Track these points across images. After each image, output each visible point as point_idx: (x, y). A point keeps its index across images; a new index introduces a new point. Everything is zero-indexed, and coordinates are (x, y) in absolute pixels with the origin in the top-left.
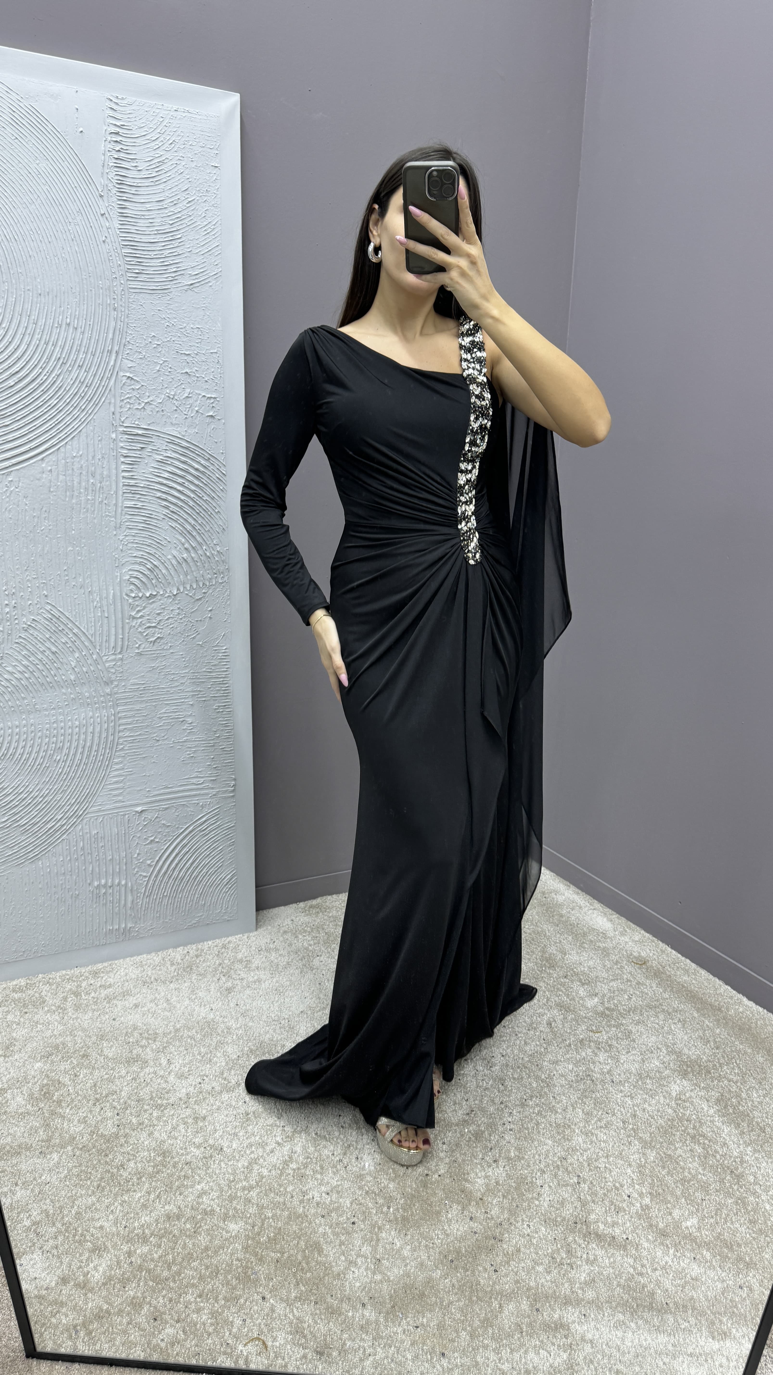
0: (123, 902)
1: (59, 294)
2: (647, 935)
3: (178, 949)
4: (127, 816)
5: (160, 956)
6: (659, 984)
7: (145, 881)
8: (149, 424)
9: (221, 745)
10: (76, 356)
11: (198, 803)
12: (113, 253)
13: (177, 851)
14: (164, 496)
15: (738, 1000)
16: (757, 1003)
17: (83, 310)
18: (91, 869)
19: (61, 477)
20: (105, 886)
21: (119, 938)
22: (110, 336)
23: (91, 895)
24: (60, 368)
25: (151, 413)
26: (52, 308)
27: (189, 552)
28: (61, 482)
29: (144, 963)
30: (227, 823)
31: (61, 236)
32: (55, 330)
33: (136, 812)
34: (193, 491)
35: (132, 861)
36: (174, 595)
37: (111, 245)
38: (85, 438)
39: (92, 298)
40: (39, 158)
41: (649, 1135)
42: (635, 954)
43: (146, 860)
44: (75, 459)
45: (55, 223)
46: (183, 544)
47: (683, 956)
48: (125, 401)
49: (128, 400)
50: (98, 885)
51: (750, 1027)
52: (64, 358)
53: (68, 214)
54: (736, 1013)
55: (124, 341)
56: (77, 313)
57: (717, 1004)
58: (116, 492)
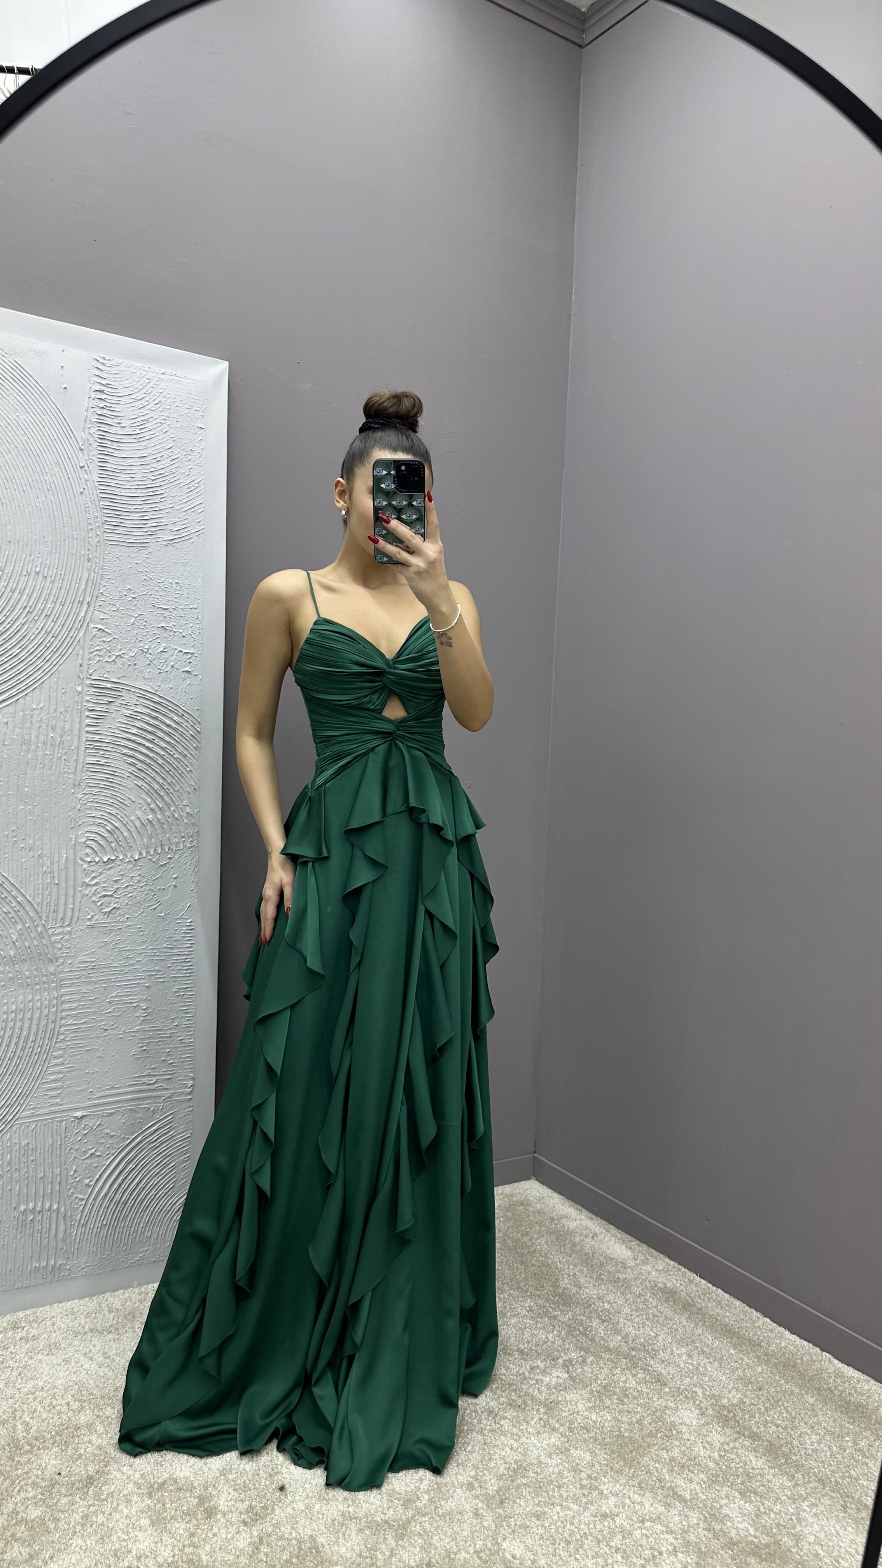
0: (53, 1232)
1: (29, 543)
2: (672, 1263)
3: (116, 1293)
4: (64, 1123)
5: (95, 1302)
6: (687, 1319)
7: (81, 1205)
8: (119, 678)
9: (179, 1036)
10: (43, 605)
11: (149, 1108)
12: (90, 504)
13: (121, 1167)
14: (131, 753)
15: (779, 1333)
16: (801, 1338)
17: (55, 559)
18: (18, 1189)
19: (18, 730)
20: (33, 1211)
21: (46, 1279)
22: (83, 586)
23: (15, 1223)
24: (25, 617)
25: (122, 666)
26: (22, 555)
27: (155, 813)
28: (17, 735)
29: (76, 1309)
30: (182, 1132)
31: (36, 485)
32: (22, 579)
33: (76, 1117)
34: (163, 749)
35: (67, 1180)
36: (136, 860)
37: (88, 497)
38: (47, 690)
39: (65, 548)
40: (20, 411)
41: (689, 1492)
42: (660, 1285)
43: (84, 1178)
44: (35, 711)
45: (31, 472)
46: (149, 805)
47: (713, 1285)
48: (94, 654)
49: (98, 653)
50: (25, 1210)
51: (795, 1363)
52: (31, 607)
53: (45, 466)
54: (777, 1349)
55: (96, 592)
56: (48, 562)
57: (755, 1338)
58: (78, 748)
